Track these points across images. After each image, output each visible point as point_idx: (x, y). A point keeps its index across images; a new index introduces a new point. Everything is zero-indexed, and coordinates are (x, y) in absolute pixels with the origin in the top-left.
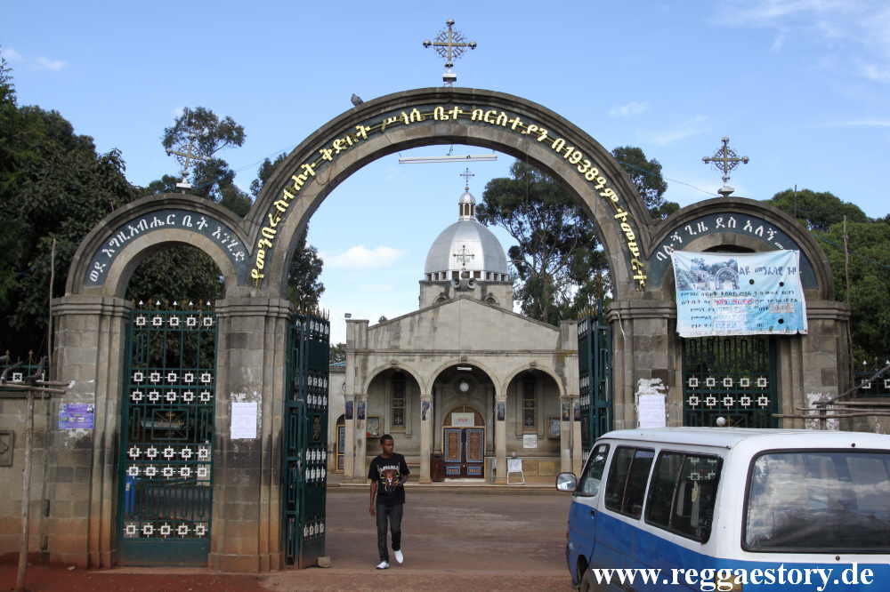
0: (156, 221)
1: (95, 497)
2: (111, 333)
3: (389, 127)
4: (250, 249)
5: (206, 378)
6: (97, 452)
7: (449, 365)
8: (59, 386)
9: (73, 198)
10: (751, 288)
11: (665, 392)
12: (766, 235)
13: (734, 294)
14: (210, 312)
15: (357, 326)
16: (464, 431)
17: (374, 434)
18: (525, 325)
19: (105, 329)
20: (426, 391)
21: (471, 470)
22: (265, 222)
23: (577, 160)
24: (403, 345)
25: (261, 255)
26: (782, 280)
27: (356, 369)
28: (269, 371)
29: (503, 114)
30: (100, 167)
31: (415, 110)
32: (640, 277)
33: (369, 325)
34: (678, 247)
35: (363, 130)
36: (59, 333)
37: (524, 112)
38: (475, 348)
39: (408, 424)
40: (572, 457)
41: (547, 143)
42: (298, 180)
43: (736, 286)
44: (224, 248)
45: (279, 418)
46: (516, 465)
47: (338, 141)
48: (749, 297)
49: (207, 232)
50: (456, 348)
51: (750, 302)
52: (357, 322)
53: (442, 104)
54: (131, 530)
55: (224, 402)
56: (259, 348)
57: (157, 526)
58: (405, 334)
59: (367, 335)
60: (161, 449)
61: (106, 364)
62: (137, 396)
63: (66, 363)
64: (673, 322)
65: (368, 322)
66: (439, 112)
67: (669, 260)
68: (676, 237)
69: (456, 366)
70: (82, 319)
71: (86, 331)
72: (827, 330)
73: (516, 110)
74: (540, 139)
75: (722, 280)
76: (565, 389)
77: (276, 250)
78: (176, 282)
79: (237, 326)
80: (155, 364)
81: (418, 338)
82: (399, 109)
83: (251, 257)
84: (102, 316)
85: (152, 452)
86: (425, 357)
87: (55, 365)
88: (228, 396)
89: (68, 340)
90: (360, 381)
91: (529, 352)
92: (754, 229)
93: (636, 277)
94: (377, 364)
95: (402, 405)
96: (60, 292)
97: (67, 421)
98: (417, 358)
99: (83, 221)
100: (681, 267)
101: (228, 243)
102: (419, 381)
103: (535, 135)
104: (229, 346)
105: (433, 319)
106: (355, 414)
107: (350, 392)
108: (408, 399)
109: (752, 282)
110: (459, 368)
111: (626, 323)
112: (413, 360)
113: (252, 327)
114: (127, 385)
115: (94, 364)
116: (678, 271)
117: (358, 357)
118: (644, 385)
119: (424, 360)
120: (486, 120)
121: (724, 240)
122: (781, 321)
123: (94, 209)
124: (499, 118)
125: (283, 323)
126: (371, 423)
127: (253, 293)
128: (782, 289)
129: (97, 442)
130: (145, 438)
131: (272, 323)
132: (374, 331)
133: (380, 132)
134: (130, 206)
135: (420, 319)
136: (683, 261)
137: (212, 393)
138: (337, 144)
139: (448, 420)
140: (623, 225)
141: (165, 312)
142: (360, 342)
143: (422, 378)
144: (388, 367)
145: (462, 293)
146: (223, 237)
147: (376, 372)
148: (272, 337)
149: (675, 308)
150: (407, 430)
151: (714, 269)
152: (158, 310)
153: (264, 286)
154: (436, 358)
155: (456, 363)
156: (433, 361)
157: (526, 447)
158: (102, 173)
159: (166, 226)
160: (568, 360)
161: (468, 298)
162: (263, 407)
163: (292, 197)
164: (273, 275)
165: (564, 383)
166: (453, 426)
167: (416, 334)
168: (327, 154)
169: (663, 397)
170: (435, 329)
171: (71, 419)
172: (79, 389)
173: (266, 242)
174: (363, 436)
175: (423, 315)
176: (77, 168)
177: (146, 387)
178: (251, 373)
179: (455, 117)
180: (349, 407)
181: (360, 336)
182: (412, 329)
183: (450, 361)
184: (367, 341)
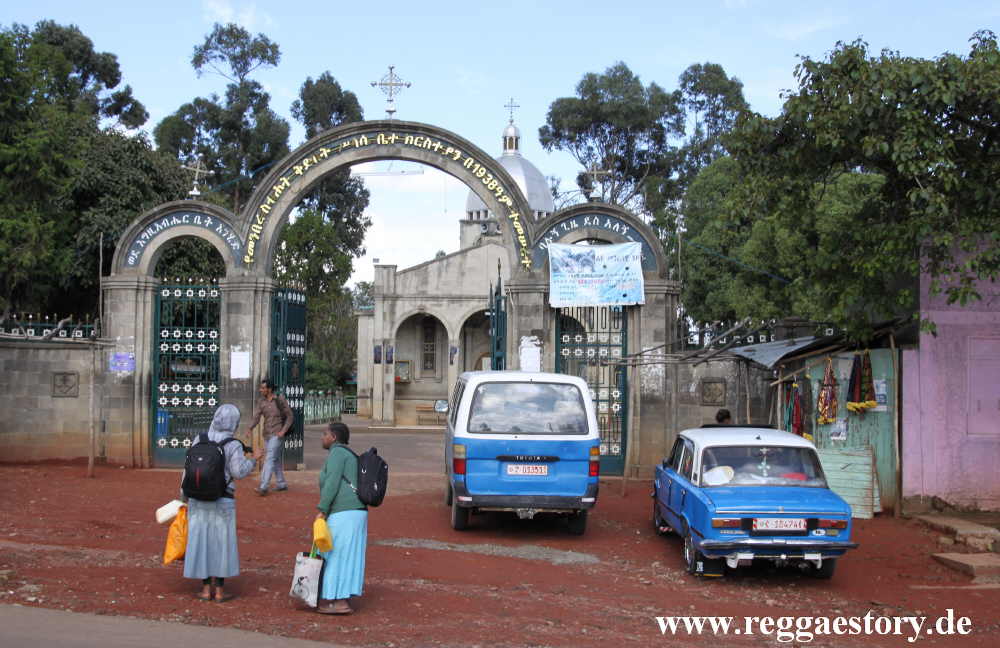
0: (175, 220)
1: (137, 420)
2: (144, 302)
3: (344, 149)
4: (243, 241)
5: (214, 334)
6: (137, 387)
7: (477, 310)
8: (110, 342)
9: (109, 177)
10: (603, 272)
11: (541, 345)
12: (621, 231)
13: (592, 276)
14: (215, 285)
15: (385, 271)
17: (405, 378)
19: (140, 299)
20: (454, 336)
22: (254, 221)
23: (482, 174)
24: (431, 290)
25: (251, 245)
26: (627, 266)
27: (384, 314)
28: (258, 330)
29: (428, 139)
30: (130, 147)
31: (363, 137)
32: (526, 261)
33: (398, 270)
34: (556, 240)
35: (325, 152)
36: (108, 302)
37: (444, 138)
39: (438, 367)
41: (460, 162)
42: (278, 189)
43: (593, 271)
44: (225, 240)
45: (266, 364)
47: (307, 160)
48: (602, 279)
49: (212, 228)
50: (484, 293)
51: (602, 282)
52: (385, 267)
53: (384, 132)
54: (162, 442)
55: (226, 352)
56: (249, 313)
57: (181, 440)
58: (433, 279)
59: (395, 281)
60: (182, 385)
61: (142, 324)
62: (164, 348)
63: (113, 323)
64: (546, 296)
65: (396, 267)
66: (381, 138)
67: (546, 250)
68: (554, 231)
69: (484, 311)
70: (123, 293)
71: (127, 300)
72: (659, 302)
73: (438, 136)
74: (455, 159)
75: (584, 265)
77: (262, 242)
78: (197, 246)
79: (234, 297)
80: (176, 324)
81: (445, 284)
82: (350, 136)
83: (244, 246)
84: (138, 290)
85: (176, 388)
86: (453, 302)
87: (105, 325)
88: (228, 347)
89: (114, 308)
90: (388, 326)
92: (612, 226)
93: (523, 262)
94: (405, 309)
95: (432, 352)
96: (107, 272)
97: (116, 365)
98: (445, 302)
99: (118, 196)
100: (555, 256)
101: (228, 236)
102: (447, 327)
103: (451, 156)
104: (229, 312)
105: (461, 264)
106: (383, 359)
107: (379, 337)
108: (438, 343)
109: (605, 267)
110: (485, 314)
111: (514, 295)
112: (441, 305)
113: (245, 298)
114: (157, 340)
115: (133, 325)
116: (553, 259)
117: (386, 302)
118: (526, 341)
119: (452, 305)
120: (416, 144)
121: (589, 233)
122: (625, 296)
123: (126, 186)
124: (425, 143)
125: (267, 295)
126: (401, 367)
127: (246, 273)
128: (627, 272)
129: (137, 380)
130: (171, 377)
131: (260, 295)
132: (402, 276)
133: (338, 153)
134: (155, 209)
135: (449, 264)
136: (556, 250)
137: (218, 346)
138: (306, 162)
139: (478, 365)
140: (515, 223)
141: (184, 286)
142: (389, 287)
143: (449, 323)
144: (416, 312)
145: (490, 238)
146: (223, 232)
147: (405, 317)
148: (259, 305)
149: (548, 285)
150: (438, 375)
151: (578, 258)
152: (178, 285)
153: (254, 268)
154: (465, 303)
155: (484, 308)
156: (460, 306)
158: (132, 152)
159: (182, 224)
161: (496, 243)
162: (253, 355)
163: (273, 202)
164: (260, 260)
167: (443, 279)
168: (298, 170)
169: (539, 348)
170: (463, 274)
171: (118, 364)
172: (123, 343)
173: (255, 235)
174: (391, 379)
176: (111, 148)
177: (171, 341)
178: (245, 331)
179: (393, 142)
180: (377, 351)
181: (388, 281)
182: (440, 275)
183: (477, 307)
184: (395, 286)
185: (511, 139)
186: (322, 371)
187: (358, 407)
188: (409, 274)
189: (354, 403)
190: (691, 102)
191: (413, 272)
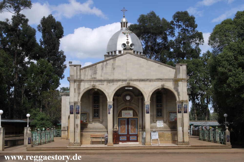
7: (121, 86)
15: (75, 68)
16: (128, 119)
17: (85, 121)
18: (159, 67)
20: (110, 100)
21: (131, 138)
24: (98, 77)
27: (75, 89)
33: (81, 67)
38: (134, 78)
39: (101, 117)
40: (183, 131)
46: (155, 135)
50: (124, 78)
52: (75, 66)
58: (99, 71)
59: (80, 72)
65: (81, 65)
69: (124, 87)
76: (179, 98)
86: (109, 83)
90: (77, 95)
91: (161, 79)
94: (85, 87)
95: (98, 108)
98: (105, 83)
102: (106, 95)
105: (113, 64)
106: (74, 111)
107: (72, 101)
108: (101, 104)
110: (126, 88)
112: (103, 84)
117: (75, 83)
126: (83, 116)
132: (84, 70)
135: (107, 64)
139: (120, 114)
142: (77, 76)
143: (108, 93)
144: (91, 88)
145: (127, 51)
147: (85, 91)
150: (101, 120)
154: (115, 83)
155: (125, 85)
156: (113, 84)
157: (158, 126)
160: (180, 83)
161: (130, 53)
165: (179, 95)
166: (123, 117)
167: (104, 72)
170: (114, 69)
174: (78, 122)
175: (108, 62)
180: (71, 108)
181: (77, 73)
182: (102, 69)
183: (122, 85)
184: (80, 75)
185: (124, 23)
186: (47, 120)
187: (62, 134)
188: (87, 69)
189: (60, 132)
190: (177, 25)
191: (89, 68)
